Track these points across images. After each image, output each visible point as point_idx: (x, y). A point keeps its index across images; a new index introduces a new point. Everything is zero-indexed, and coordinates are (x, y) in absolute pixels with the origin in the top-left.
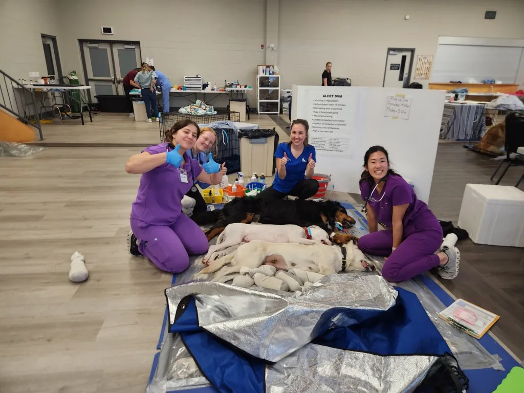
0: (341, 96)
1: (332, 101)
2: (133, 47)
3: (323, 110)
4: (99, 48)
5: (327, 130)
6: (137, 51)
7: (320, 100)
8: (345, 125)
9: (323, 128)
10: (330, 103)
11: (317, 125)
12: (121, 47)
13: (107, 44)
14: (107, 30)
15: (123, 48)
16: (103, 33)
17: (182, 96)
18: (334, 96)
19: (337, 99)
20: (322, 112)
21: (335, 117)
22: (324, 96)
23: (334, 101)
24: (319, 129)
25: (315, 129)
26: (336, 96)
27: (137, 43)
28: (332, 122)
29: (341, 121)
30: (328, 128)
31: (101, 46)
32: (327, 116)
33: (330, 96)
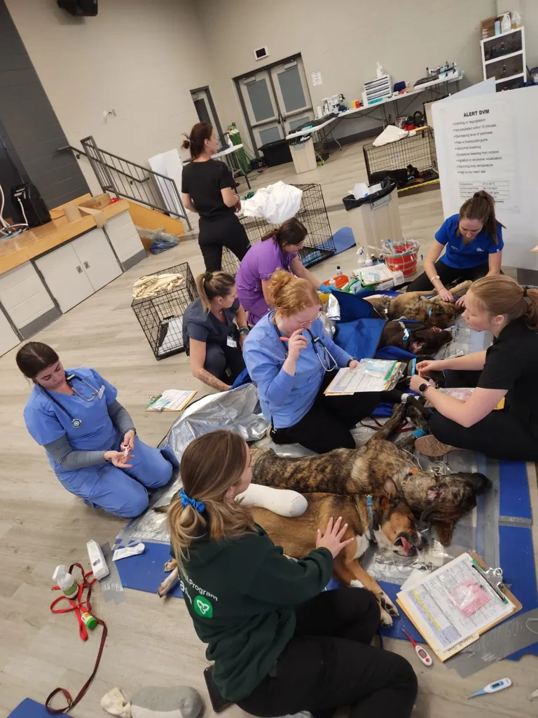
0: (487, 111)
1: (477, 121)
2: (295, 63)
3: (467, 139)
4: (257, 80)
5: (477, 169)
6: (300, 67)
7: (461, 123)
8: (500, 158)
9: (471, 166)
10: (475, 125)
11: (464, 164)
12: (281, 70)
13: (263, 72)
14: (261, 53)
15: (284, 71)
16: (257, 59)
17: (363, 115)
18: (478, 113)
19: (484, 116)
20: (467, 142)
21: (485, 147)
22: (465, 115)
23: (480, 121)
24: (467, 169)
25: (461, 169)
26: (481, 112)
27: (297, 57)
28: (482, 156)
29: (494, 152)
30: (478, 166)
31: (258, 78)
32: (474, 148)
33: (473, 113)
